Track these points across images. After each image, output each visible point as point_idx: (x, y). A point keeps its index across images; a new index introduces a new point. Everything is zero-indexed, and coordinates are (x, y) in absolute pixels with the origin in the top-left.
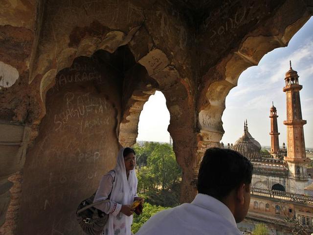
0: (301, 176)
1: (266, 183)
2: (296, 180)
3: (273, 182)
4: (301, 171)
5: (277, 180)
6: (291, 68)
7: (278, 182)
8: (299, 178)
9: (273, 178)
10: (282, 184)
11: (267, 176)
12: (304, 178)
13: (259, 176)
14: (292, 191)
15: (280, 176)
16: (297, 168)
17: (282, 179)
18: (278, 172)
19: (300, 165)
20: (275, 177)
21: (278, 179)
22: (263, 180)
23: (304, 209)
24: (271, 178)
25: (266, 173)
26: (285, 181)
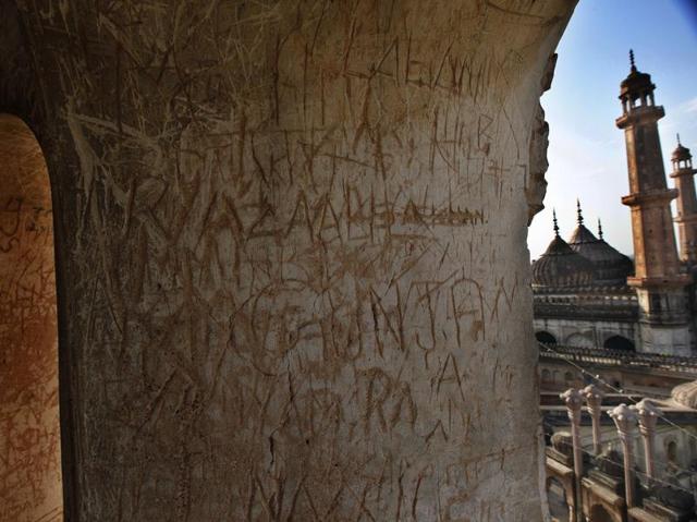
0: (665, 316)
1: (589, 335)
2: (653, 326)
3: (605, 334)
4: (664, 305)
5: (615, 328)
6: (634, 68)
7: (618, 332)
8: (659, 319)
9: (606, 325)
10: (627, 336)
11: (591, 321)
12: (671, 319)
13: (574, 324)
14: (647, 350)
15: (620, 319)
16: (654, 299)
17: (626, 326)
18: (616, 312)
19: (660, 292)
20: (608, 321)
21: (616, 325)
22: (584, 330)
23: (645, 380)
24: (600, 325)
25: (590, 316)
26: (633, 330)
